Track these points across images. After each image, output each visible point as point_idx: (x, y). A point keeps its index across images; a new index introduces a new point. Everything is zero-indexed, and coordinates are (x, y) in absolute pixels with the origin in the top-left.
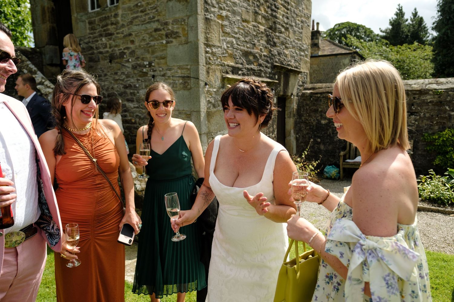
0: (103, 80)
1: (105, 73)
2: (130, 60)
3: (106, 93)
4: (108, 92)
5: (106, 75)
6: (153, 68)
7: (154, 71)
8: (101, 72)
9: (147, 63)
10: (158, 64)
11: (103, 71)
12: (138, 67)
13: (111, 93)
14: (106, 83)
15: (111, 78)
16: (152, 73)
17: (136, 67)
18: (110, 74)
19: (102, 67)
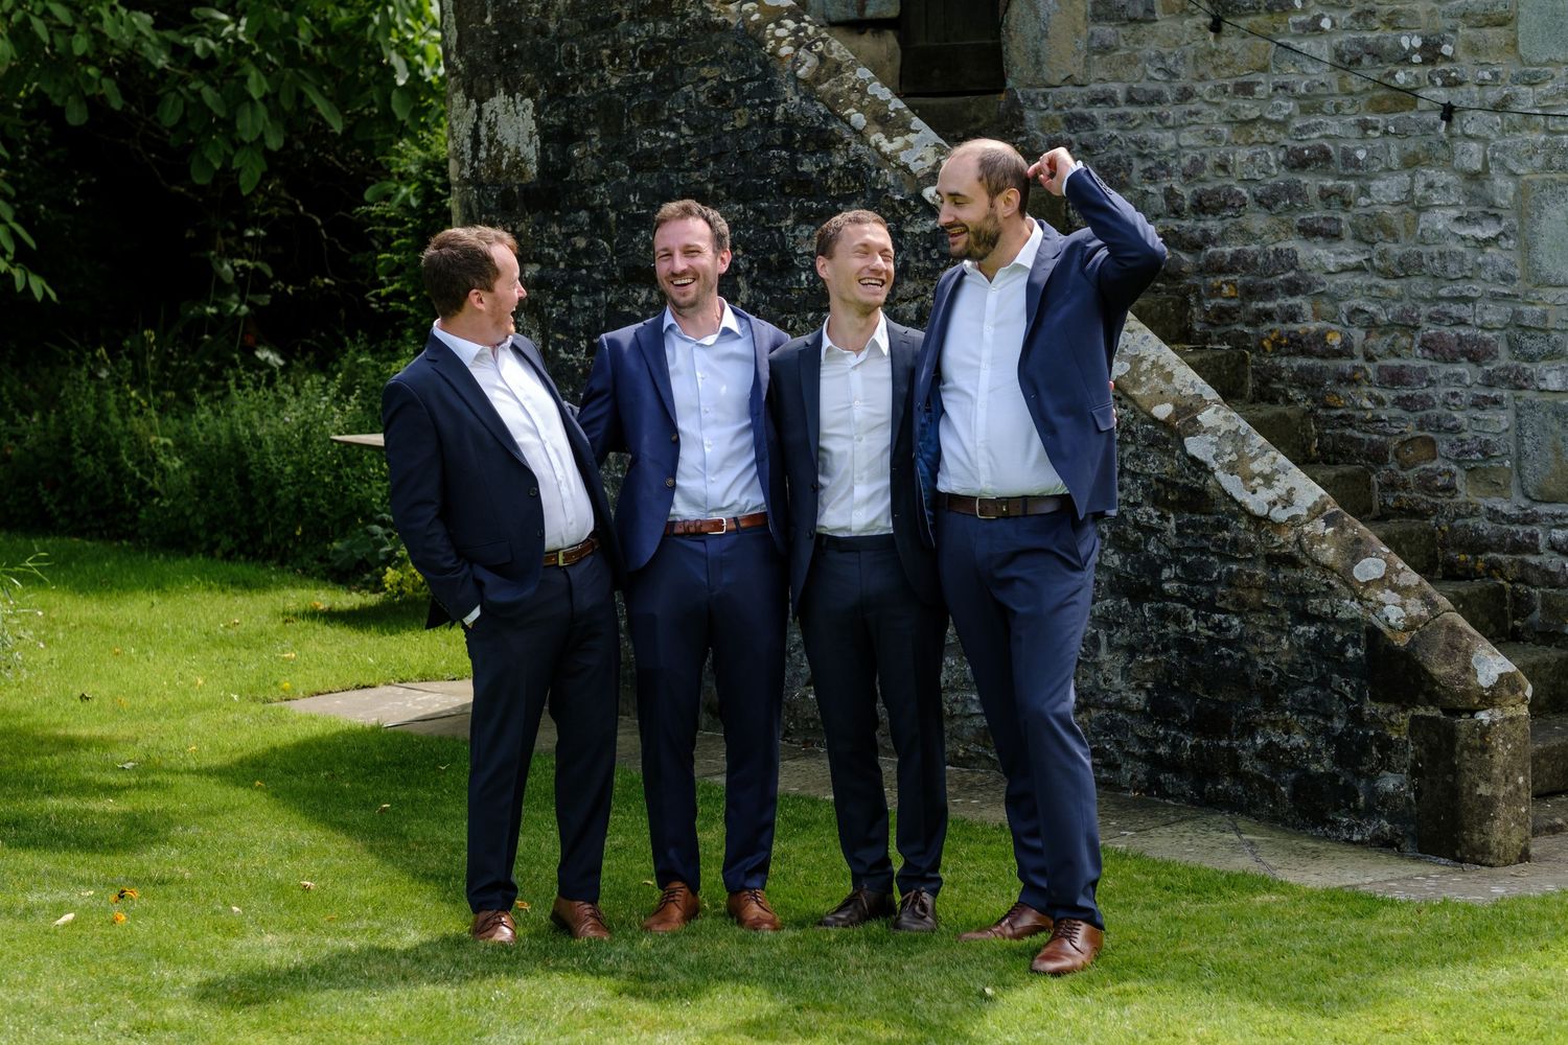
0: (1170, 123)
1: (1179, 83)
2: (1326, 24)
3: (1186, 193)
4: (1199, 187)
5: (1186, 95)
6: (1445, 66)
7: (1452, 83)
8: (1160, 76)
9: (1417, 42)
10: (1473, 49)
11: (1172, 75)
12: (1366, 61)
13: (1216, 192)
14: (1188, 138)
15: (1217, 113)
16: (1442, 95)
17: (1358, 61)
18: (1214, 93)
19: (1165, 51)
